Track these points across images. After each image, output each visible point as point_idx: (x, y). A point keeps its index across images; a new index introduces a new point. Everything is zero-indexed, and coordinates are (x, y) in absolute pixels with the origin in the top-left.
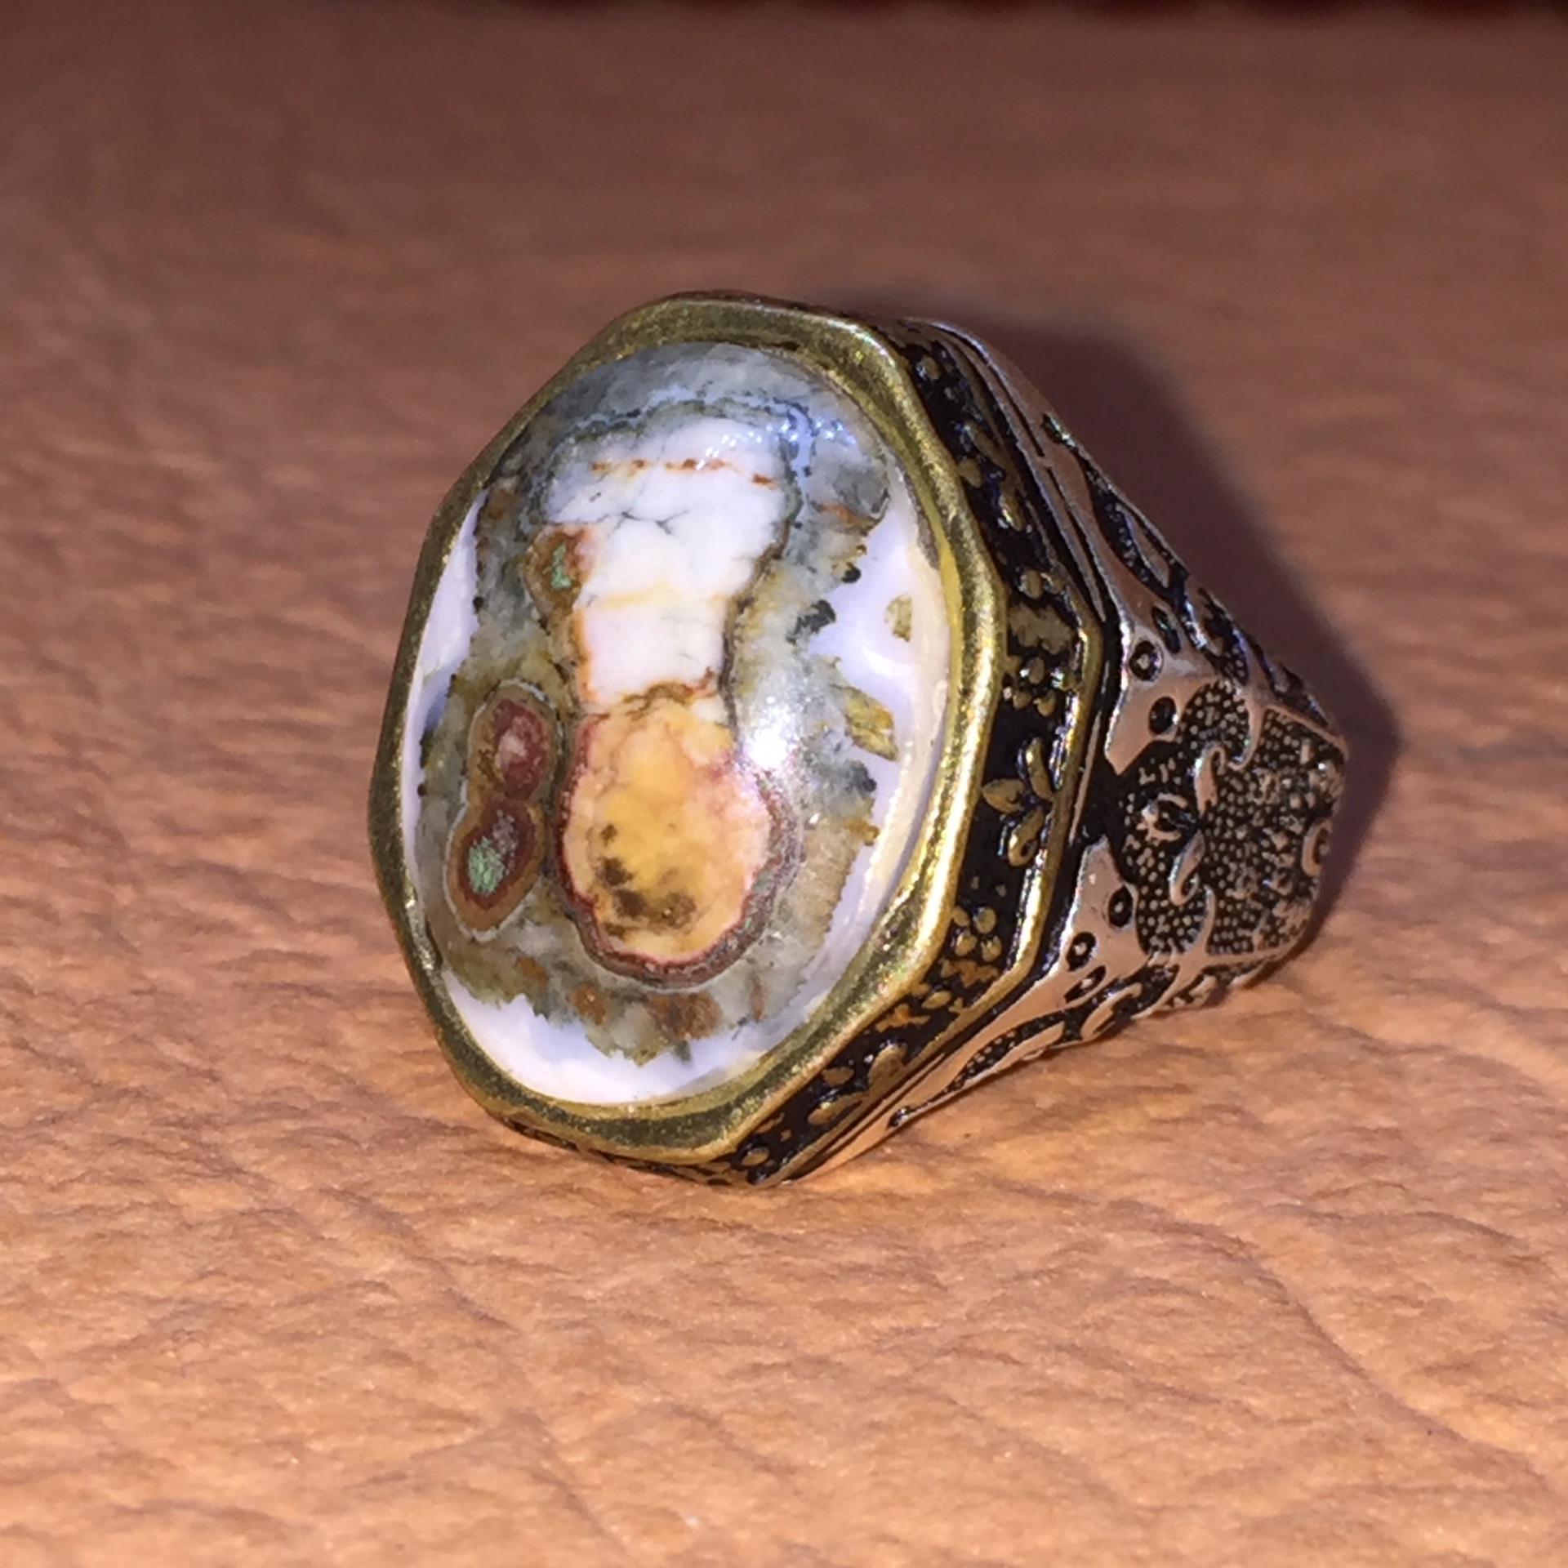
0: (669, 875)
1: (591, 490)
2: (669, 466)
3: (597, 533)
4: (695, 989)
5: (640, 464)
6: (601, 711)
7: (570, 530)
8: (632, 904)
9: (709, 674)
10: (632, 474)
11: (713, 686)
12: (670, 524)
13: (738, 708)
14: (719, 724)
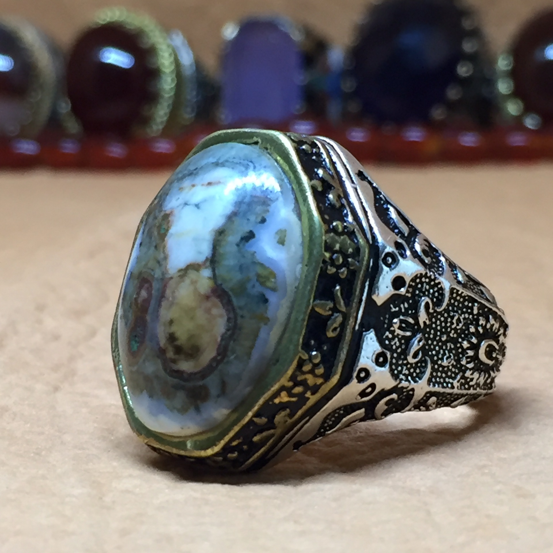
0: (191, 337)
1: (177, 197)
2: (203, 185)
3: (176, 212)
4: (201, 383)
5: (193, 186)
6: (170, 276)
7: (168, 212)
8: (178, 350)
9: (207, 259)
10: (190, 189)
11: (208, 264)
12: (200, 205)
13: (216, 272)
14: (210, 278)
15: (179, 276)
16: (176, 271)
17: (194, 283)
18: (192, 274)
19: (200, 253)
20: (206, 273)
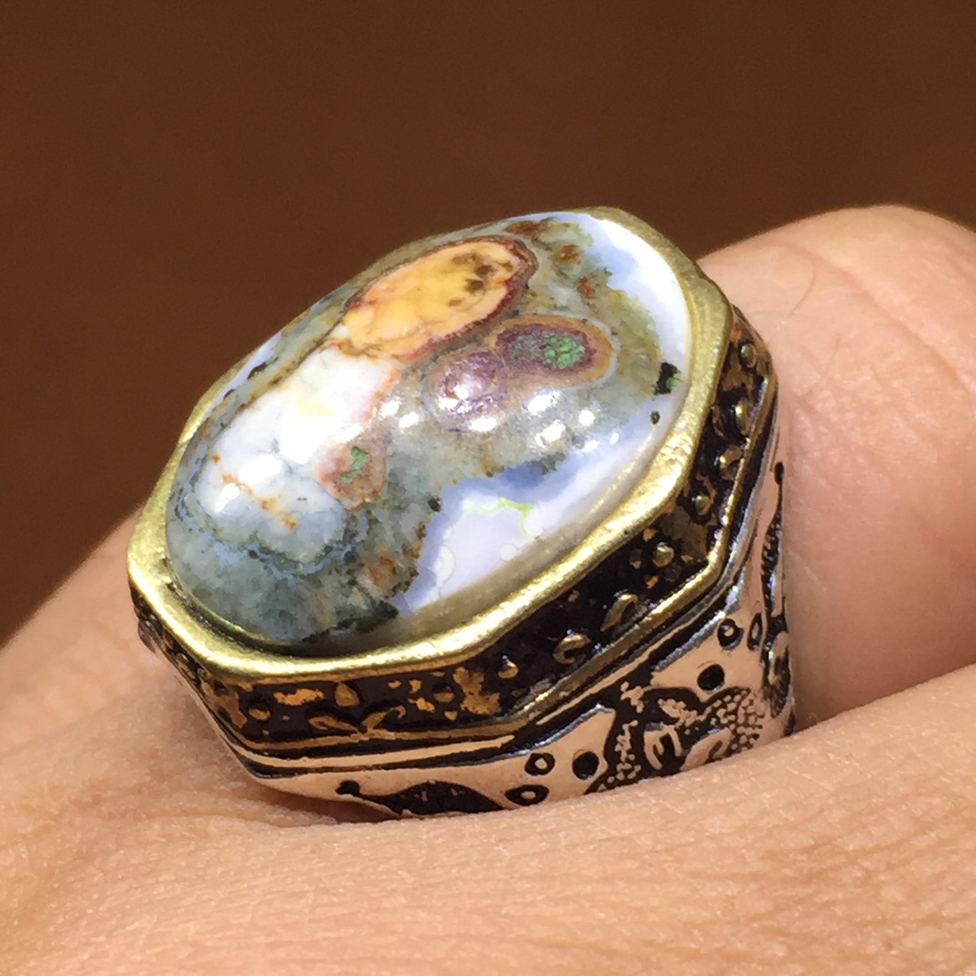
3: (315, 471)
5: (264, 505)
6: (396, 361)
7: (330, 488)
10: (273, 501)
13: (330, 327)
14: (344, 324)
15: (379, 350)
16: (378, 361)
17: (370, 329)
18: (360, 341)
19: (325, 364)
20: (341, 333)
